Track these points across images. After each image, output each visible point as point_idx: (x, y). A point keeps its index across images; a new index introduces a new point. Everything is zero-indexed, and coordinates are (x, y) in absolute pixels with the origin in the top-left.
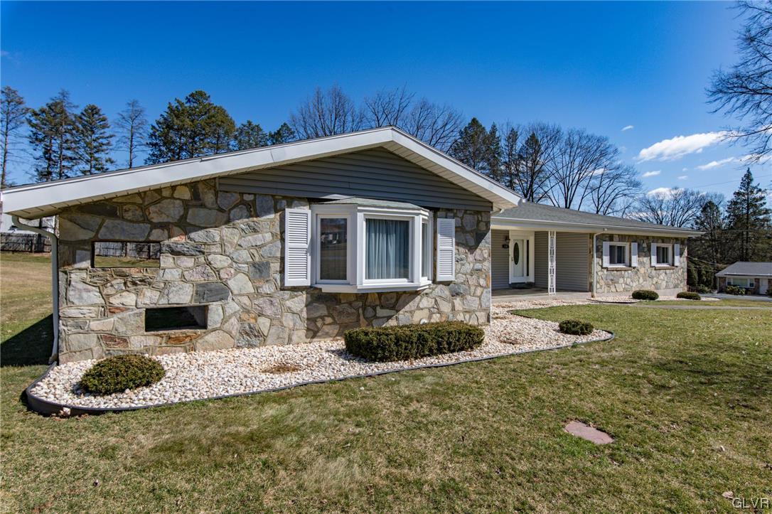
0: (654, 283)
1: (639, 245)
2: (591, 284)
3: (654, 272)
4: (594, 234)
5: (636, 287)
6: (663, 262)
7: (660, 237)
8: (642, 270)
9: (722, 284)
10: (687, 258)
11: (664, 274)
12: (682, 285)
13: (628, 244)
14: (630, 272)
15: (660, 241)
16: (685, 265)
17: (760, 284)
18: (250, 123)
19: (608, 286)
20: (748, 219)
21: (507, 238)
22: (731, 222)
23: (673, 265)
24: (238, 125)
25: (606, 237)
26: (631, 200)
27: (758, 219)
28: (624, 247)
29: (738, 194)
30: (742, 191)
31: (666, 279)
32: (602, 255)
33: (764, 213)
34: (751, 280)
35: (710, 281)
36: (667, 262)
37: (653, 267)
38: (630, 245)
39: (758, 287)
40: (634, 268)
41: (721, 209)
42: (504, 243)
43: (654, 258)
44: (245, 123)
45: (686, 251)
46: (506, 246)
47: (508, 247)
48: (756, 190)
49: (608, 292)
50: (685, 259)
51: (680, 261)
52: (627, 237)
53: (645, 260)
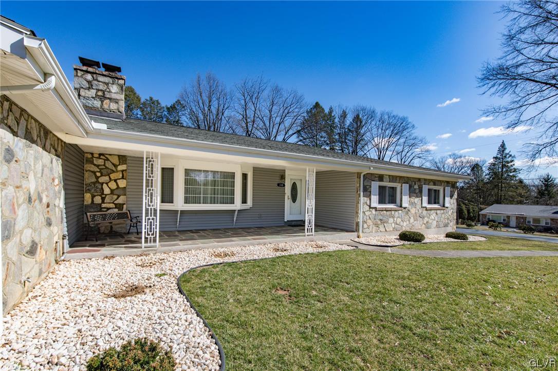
0: (425, 222)
1: (410, 187)
2: (357, 224)
3: (425, 212)
4: (361, 173)
5: (406, 227)
6: (435, 203)
7: (432, 180)
8: (413, 211)
9: (484, 219)
10: (457, 199)
11: (435, 214)
12: (451, 224)
13: (400, 184)
14: (400, 212)
15: (432, 183)
16: (455, 206)
17: (511, 220)
18: (151, 99)
19: (377, 225)
20: (502, 175)
21: (283, 177)
22: (490, 177)
23: (444, 206)
24: (143, 100)
25: (375, 177)
26: (424, 161)
27: (509, 175)
28: (396, 188)
29: (496, 158)
30: (499, 156)
31: (436, 219)
32: (370, 195)
33: (514, 171)
34: (504, 217)
35: (476, 216)
36: (438, 203)
37: (424, 207)
38: (402, 186)
39: (509, 222)
40: (405, 208)
41: (484, 169)
42: (279, 182)
43: (425, 199)
44: (148, 99)
45: (456, 193)
46: (282, 185)
47: (284, 186)
48: (508, 156)
49: (377, 232)
50: (455, 201)
51: (451, 203)
52: (398, 179)
53: (417, 200)
